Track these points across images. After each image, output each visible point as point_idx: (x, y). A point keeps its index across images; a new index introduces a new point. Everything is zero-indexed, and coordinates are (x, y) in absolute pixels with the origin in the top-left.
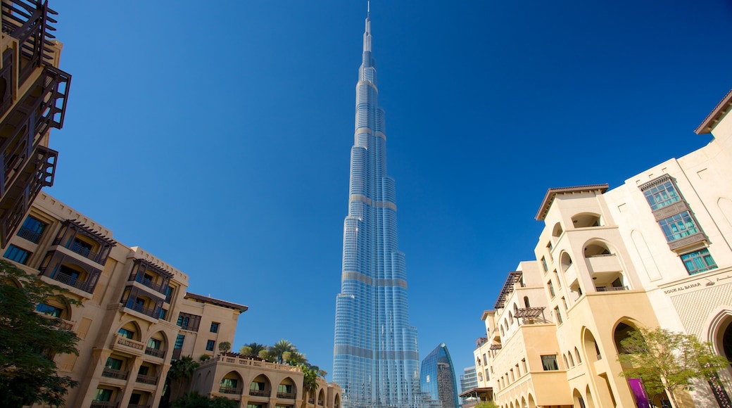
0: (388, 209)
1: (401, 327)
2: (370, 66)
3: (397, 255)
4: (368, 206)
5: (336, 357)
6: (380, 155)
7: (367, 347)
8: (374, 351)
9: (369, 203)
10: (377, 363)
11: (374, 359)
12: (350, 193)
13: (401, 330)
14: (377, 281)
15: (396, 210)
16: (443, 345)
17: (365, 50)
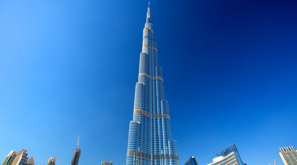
0: (159, 80)
1: (167, 140)
2: (150, 23)
3: (164, 102)
4: (148, 78)
5: (129, 157)
6: (154, 57)
7: (147, 152)
8: (152, 154)
9: (149, 77)
10: (153, 162)
11: (152, 159)
12: (139, 73)
13: (167, 142)
14: (153, 115)
15: (163, 81)
16: (193, 157)
17: (147, 17)
